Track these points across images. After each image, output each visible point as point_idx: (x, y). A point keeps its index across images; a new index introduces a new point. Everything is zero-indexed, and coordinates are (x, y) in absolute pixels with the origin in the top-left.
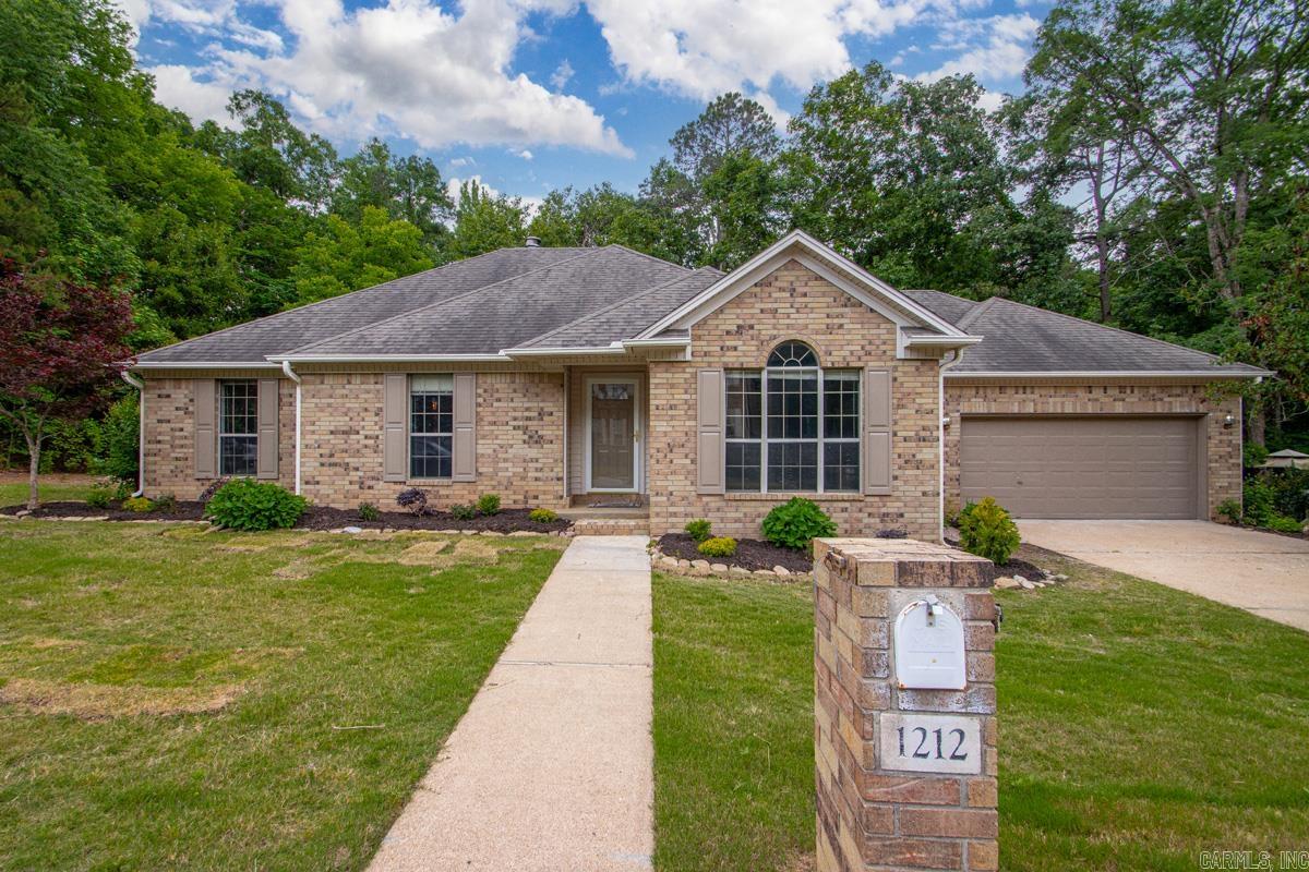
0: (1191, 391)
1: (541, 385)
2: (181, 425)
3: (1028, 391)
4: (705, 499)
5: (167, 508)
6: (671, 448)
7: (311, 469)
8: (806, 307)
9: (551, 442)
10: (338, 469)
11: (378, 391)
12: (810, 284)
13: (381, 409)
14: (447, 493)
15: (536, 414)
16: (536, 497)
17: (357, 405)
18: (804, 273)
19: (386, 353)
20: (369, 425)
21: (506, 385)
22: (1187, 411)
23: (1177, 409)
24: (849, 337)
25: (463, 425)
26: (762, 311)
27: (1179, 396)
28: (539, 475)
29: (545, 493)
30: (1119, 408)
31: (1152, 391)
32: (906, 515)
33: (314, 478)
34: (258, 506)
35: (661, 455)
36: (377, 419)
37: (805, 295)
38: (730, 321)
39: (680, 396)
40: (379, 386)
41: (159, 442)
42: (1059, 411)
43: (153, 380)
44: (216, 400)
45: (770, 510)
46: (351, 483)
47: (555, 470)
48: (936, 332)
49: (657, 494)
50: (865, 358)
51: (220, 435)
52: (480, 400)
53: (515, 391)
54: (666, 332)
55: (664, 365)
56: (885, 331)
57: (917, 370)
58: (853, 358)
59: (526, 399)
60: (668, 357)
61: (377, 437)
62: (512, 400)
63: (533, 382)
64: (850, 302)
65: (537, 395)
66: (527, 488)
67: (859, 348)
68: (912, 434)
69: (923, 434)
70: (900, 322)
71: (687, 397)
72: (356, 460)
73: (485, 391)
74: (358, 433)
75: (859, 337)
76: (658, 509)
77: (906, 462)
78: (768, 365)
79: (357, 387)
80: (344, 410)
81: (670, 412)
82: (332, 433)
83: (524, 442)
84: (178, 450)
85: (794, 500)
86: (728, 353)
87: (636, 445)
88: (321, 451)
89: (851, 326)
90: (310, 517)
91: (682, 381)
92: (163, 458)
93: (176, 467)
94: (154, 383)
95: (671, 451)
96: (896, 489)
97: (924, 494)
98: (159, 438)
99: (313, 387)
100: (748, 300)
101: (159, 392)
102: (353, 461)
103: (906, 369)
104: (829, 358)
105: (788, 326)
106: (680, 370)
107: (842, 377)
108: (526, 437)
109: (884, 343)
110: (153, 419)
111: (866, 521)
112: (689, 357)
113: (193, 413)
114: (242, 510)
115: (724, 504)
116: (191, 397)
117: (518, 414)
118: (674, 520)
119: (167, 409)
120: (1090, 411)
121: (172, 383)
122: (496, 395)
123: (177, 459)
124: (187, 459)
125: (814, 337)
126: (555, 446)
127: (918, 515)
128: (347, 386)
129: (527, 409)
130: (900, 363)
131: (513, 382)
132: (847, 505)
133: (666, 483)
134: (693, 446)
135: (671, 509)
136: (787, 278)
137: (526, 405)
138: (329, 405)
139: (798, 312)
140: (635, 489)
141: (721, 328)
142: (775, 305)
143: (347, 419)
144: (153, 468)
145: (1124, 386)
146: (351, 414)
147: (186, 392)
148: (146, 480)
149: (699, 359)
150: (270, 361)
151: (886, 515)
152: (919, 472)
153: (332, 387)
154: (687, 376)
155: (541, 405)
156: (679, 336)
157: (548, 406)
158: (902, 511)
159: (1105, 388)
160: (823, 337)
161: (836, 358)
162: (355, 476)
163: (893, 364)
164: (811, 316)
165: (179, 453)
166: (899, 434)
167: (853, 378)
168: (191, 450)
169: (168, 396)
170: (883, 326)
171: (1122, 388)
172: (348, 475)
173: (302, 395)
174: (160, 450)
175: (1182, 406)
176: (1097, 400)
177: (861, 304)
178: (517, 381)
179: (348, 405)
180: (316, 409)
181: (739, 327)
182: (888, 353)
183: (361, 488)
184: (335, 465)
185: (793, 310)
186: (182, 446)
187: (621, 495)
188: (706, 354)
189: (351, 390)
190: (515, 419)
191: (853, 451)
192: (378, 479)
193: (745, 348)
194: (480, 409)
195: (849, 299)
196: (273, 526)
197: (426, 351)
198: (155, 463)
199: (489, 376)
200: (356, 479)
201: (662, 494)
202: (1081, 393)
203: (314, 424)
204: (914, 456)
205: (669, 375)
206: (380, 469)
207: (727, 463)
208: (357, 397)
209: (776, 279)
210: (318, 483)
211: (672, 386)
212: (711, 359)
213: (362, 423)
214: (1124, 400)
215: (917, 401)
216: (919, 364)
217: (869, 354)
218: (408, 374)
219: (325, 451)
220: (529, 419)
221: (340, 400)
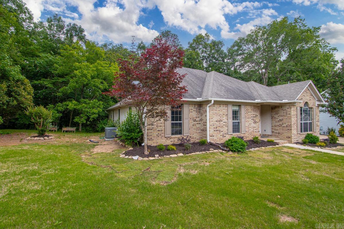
1: (256, 109)
6: (294, 124)
7: (212, 132)
9: (258, 123)
10: (218, 132)
12: (308, 91)
13: (227, 114)
18: (307, 89)
19: (231, 99)
20: (224, 119)
24: (312, 102)
25: (243, 119)
35: (293, 126)
36: (226, 117)
37: (307, 93)
38: (300, 97)
39: (295, 113)
40: (226, 108)
41: (153, 125)
45: (305, 136)
48: (322, 102)
51: (171, 122)
52: (246, 112)
53: (252, 110)
55: (293, 106)
56: (315, 101)
57: (317, 108)
60: (294, 104)
61: (226, 122)
63: (254, 108)
65: (255, 111)
68: (317, 120)
73: (247, 110)
74: (222, 121)
77: (317, 126)
79: (222, 108)
81: (294, 116)
82: (216, 121)
84: (159, 128)
89: (312, 100)
91: (295, 109)
92: (154, 131)
93: (158, 134)
97: (318, 131)
99: (212, 108)
102: (221, 129)
105: (306, 99)
106: (295, 107)
108: (254, 122)
115: (300, 135)
117: (252, 116)
118: (295, 140)
123: (159, 131)
124: (162, 130)
125: (308, 101)
128: (220, 108)
131: (251, 108)
133: (294, 132)
135: (294, 137)
137: (253, 113)
138: (216, 113)
144: (151, 134)
146: (220, 116)
148: (148, 139)
153: (216, 108)
157: (257, 114)
158: (317, 135)
161: (311, 106)
162: (222, 133)
164: (308, 97)
165: (159, 129)
168: (163, 127)
172: (220, 133)
173: (209, 110)
174: (153, 128)
179: (220, 113)
180: (213, 114)
181: (301, 99)
183: (223, 137)
184: (217, 130)
185: (306, 96)
186: (160, 126)
192: (226, 134)
193: (302, 103)
194: (246, 114)
195: (311, 94)
197: (238, 99)
198: (151, 132)
199: (247, 106)
200: (222, 134)
201: (293, 134)
203: (212, 119)
206: (227, 131)
208: (222, 111)
210: (213, 136)
211: (294, 111)
212: (298, 105)
215: (318, 114)
218: (233, 105)
219: (215, 127)
220: (254, 117)
221: (218, 112)
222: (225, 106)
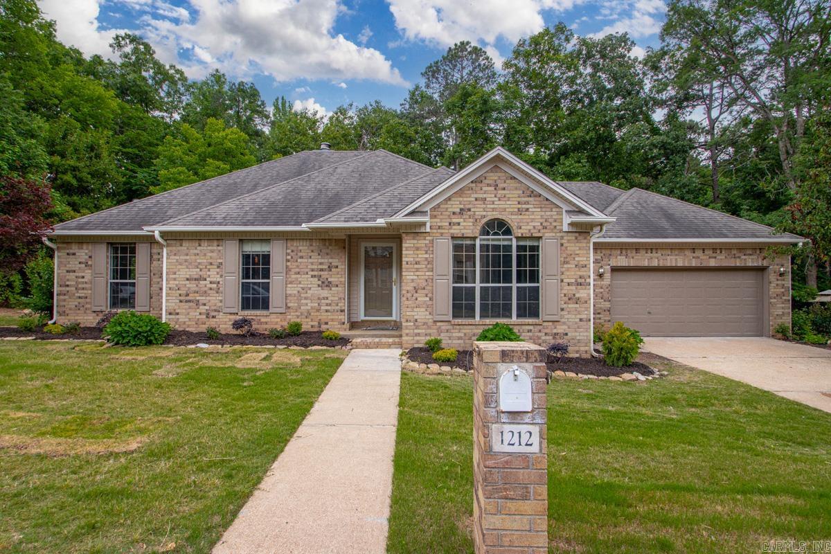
0: (758, 252)
1: (330, 247)
2: (83, 274)
3: (654, 251)
4: (439, 324)
5: (74, 331)
6: (416, 290)
7: (174, 305)
8: (505, 196)
9: (337, 286)
10: (191, 304)
11: (219, 251)
12: (507, 181)
13: (221, 263)
14: (266, 320)
15: (326, 267)
16: (326, 323)
17: (205, 261)
18: (504, 174)
19: (225, 225)
20: (213, 275)
21: (306, 248)
22: (756, 265)
23: (750, 264)
24: (533, 217)
25: (277, 274)
26: (476, 199)
27: (751, 255)
28: (329, 308)
29: (332, 320)
30: (712, 263)
31: (734, 252)
32: (569, 334)
33: (175, 310)
34: (140, 329)
35: (409, 295)
36: (218, 270)
37: (504, 189)
38: (455, 206)
39: (422, 256)
40: (220, 248)
41: (68, 286)
42: (674, 265)
43: (63, 243)
44: (107, 257)
45: (481, 331)
46: (200, 314)
47: (339, 304)
48: (588, 214)
49: (407, 321)
50: (542, 231)
51: (109, 281)
52: (289, 257)
53: (312, 251)
54: (413, 213)
55: (412, 235)
56: (555, 213)
57: (576, 238)
58: (535, 231)
59: (320, 257)
60: (415, 230)
61: (219, 283)
62: (310, 257)
63: (325, 245)
64: (533, 194)
65: (327, 254)
66: (319, 317)
67: (539, 224)
68: (573, 281)
69: (579, 280)
70: (565, 207)
71: (427, 256)
72: (204, 298)
73: (292, 251)
74: (205, 280)
75: (539, 217)
76: (407, 331)
77: (569, 299)
78: (480, 235)
79: (205, 248)
80: (196, 264)
81: (416, 266)
82: (187, 279)
83: (319, 286)
84: (80, 291)
85: (497, 324)
86: (454, 227)
87: (394, 287)
88: (180, 292)
89: (534, 210)
90: (171, 337)
91: (423, 245)
92: (70, 298)
93: (79, 303)
94: (65, 245)
95: (416, 292)
96: (562, 317)
97: (581, 320)
98: (67, 283)
99: (174, 248)
100: (466, 192)
101: (68, 251)
102: (202, 299)
103: (569, 238)
104: (519, 231)
105: (494, 210)
106: (422, 238)
107: (528, 243)
108: (320, 283)
109: (555, 221)
110: (64, 269)
111: (543, 338)
112: (428, 230)
113: (91, 266)
114: (127, 332)
115: (451, 327)
116: (90, 254)
117: (315, 267)
118: (418, 338)
119: (73, 263)
120: (694, 265)
121: (77, 245)
122: (300, 254)
123: (80, 297)
124: (86, 298)
125: (510, 217)
126: (340, 289)
127: (577, 334)
128: (199, 248)
129: (321, 264)
130: (565, 234)
131: (311, 245)
132: (531, 327)
133: (413, 314)
134: (430, 288)
135: (416, 331)
136: (493, 177)
137: (320, 261)
138: (186, 261)
139: (499, 200)
140: (394, 318)
141: (449, 210)
142: (485, 196)
143: (199, 270)
144: (64, 303)
145: (715, 248)
146: (201, 267)
147: (87, 251)
148: (58, 312)
149: (435, 231)
150: (146, 231)
151: (556, 334)
152: (578, 306)
153: (188, 249)
154: (427, 242)
155: (330, 260)
156: (421, 216)
157: (335, 262)
158: (566, 332)
159: (704, 250)
160: (516, 217)
161: (525, 230)
162: (203, 309)
163: (561, 234)
164: (508, 203)
165: (81, 293)
166: (565, 281)
167: (536, 244)
168: (90, 292)
169: (74, 254)
170: (554, 210)
171: (714, 250)
172: (198, 308)
173: (167, 254)
174: (68, 291)
175: (753, 262)
176: (699, 258)
177: (540, 195)
178: (314, 244)
179: (198, 261)
180: (177, 263)
181: (461, 210)
182: (558, 228)
183: (207, 317)
184: (190, 301)
185: (497, 199)
186: (83, 289)
187: (384, 321)
188: (439, 227)
189: (201, 251)
190: (313, 270)
191: (535, 293)
192: (219, 311)
193: (465, 224)
194: (289, 264)
195: (532, 192)
196: (149, 343)
197: (253, 224)
198: (65, 300)
199: (295, 241)
200: (204, 311)
201: (410, 321)
202: (688, 253)
203: (175, 273)
204: (574, 295)
205: (415, 242)
206: (220, 304)
207: (453, 300)
208: (205, 255)
209: (485, 179)
210: (178, 314)
211: (417, 249)
212: (443, 231)
213: (208, 273)
214: (715, 258)
215: (577, 259)
216: (577, 235)
217: (545, 228)
218: (240, 240)
219: (183, 292)
220: (322, 270)
221: (193, 257)
222: (215, 243)
